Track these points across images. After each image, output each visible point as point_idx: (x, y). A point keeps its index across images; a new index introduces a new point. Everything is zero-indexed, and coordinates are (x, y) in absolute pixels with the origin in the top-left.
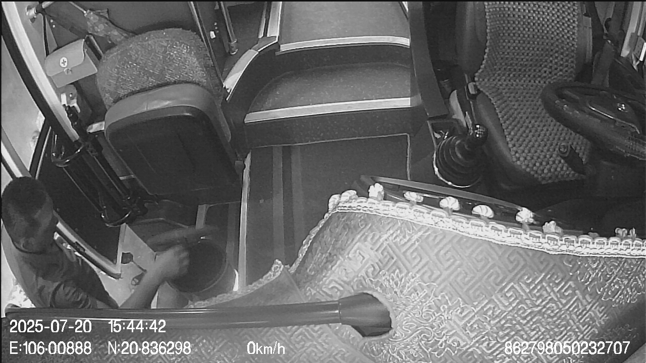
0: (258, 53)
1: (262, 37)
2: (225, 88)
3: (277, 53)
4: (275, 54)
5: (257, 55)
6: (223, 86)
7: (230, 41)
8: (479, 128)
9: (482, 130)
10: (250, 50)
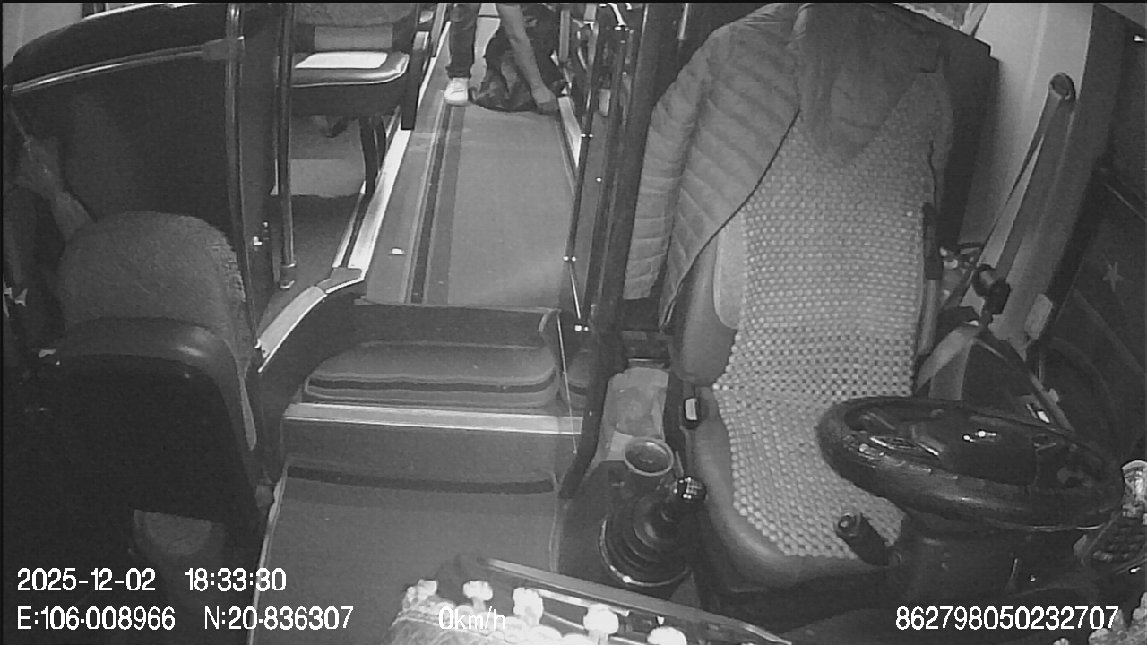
0: (325, 296)
1: (340, 266)
2: (260, 349)
3: (358, 302)
4: (353, 302)
5: (324, 299)
6: (257, 343)
7: (284, 263)
8: (691, 484)
9: (696, 487)
10: (312, 287)
